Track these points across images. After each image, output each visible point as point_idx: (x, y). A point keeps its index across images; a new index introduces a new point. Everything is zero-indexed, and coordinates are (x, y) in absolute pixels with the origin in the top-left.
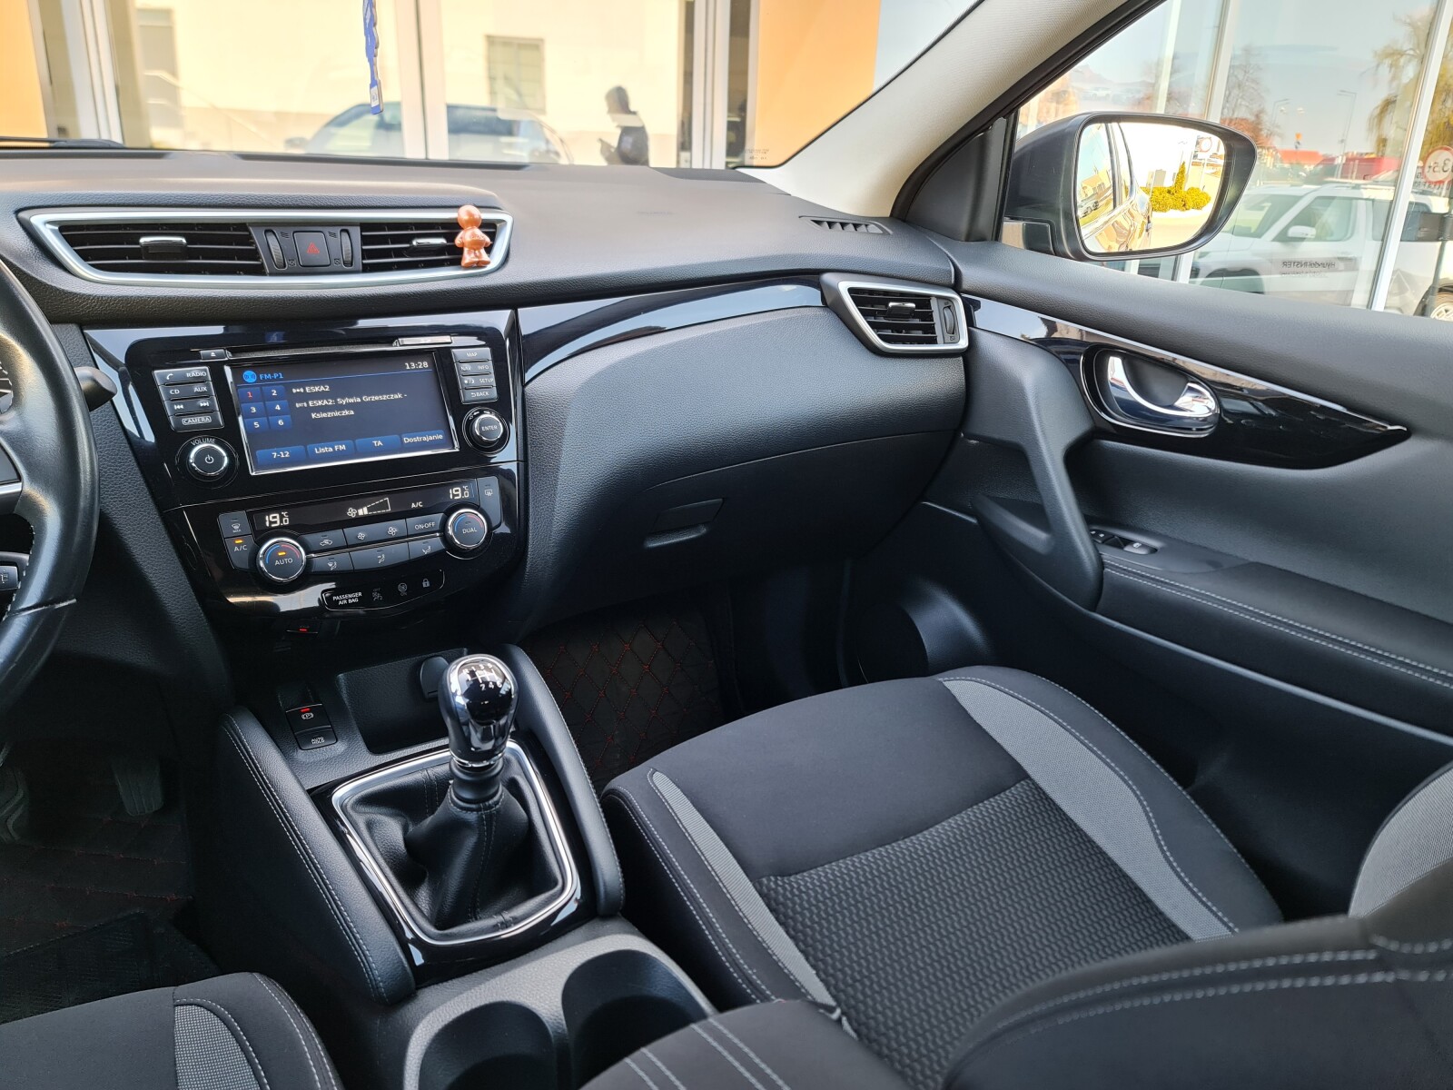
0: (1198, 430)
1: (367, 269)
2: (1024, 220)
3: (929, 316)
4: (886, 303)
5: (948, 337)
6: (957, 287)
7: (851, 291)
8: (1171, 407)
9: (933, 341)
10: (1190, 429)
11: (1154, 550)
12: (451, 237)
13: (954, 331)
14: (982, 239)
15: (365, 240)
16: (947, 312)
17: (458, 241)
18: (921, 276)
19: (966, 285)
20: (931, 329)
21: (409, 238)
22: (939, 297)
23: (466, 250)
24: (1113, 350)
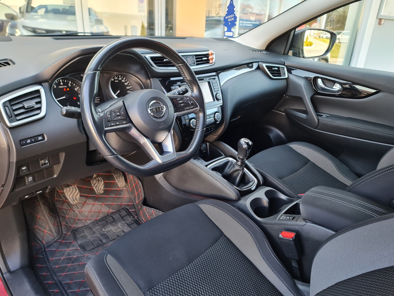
0: (337, 92)
1: (197, 64)
2: (292, 50)
3: (280, 71)
4: (272, 68)
5: (283, 75)
6: (284, 65)
7: (266, 66)
8: (332, 88)
9: (281, 76)
10: (336, 92)
11: (328, 117)
12: (208, 57)
13: (284, 74)
14: (286, 55)
15: (196, 59)
16: (283, 70)
17: (209, 58)
18: (277, 63)
19: (286, 64)
20: (280, 74)
21: (202, 58)
22: (281, 67)
23: (210, 60)
24: (318, 77)
